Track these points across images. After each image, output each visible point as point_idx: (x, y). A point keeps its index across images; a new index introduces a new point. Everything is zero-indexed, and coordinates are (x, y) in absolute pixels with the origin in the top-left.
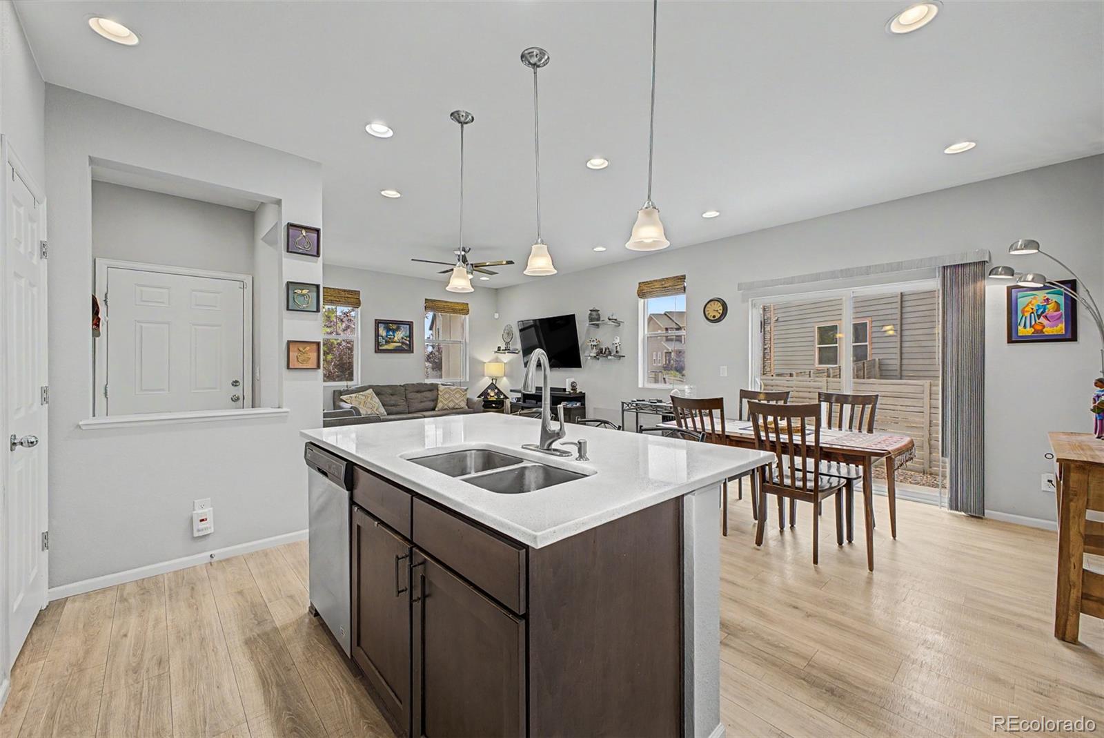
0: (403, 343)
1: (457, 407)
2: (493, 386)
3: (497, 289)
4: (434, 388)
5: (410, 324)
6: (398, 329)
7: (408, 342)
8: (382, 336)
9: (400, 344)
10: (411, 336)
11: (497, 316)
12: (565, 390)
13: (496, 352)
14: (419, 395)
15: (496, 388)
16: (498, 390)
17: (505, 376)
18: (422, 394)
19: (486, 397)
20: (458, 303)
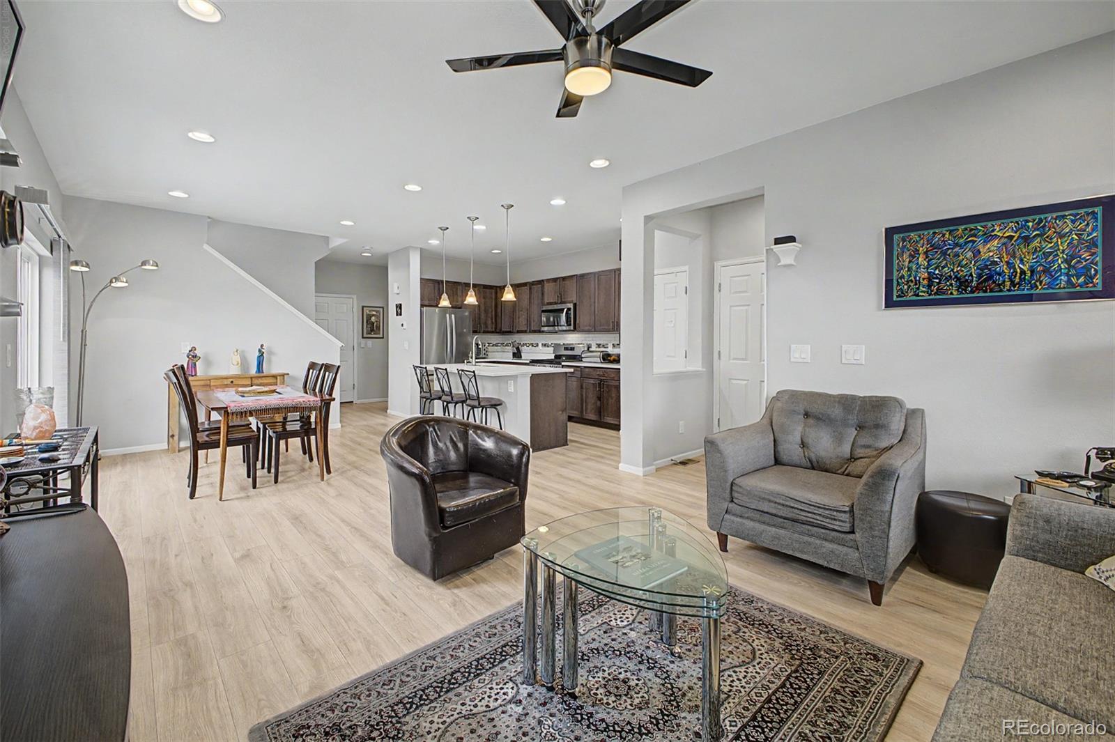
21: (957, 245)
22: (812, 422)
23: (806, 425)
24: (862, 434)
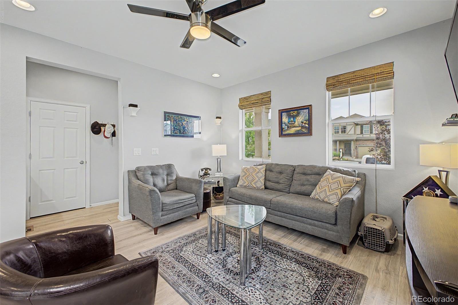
0: (302, 127)
4: (321, 172)
5: (309, 108)
6: (298, 115)
7: (307, 125)
8: (285, 123)
9: (300, 128)
10: (310, 120)
14: (304, 177)
18: (306, 177)
21: (179, 121)
22: (154, 176)
23: (153, 178)
24: (169, 176)
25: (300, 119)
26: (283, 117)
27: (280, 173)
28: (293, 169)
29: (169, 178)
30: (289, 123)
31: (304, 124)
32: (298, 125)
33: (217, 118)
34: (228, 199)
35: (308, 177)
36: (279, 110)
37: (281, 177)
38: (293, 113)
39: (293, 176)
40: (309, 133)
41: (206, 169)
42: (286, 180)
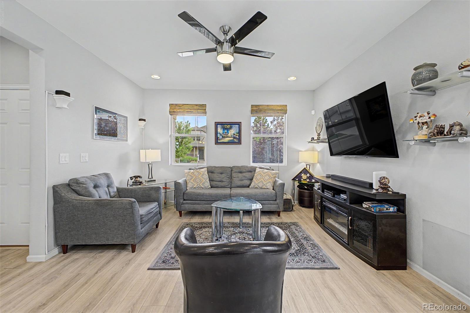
0: (234, 138)
1: (264, 187)
2: (305, 171)
3: (314, 91)
4: (252, 170)
5: (239, 124)
6: (231, 128)
7: (238, 137)
8: (220, 133)
9: (232, 138)
10: (240, 132)
11: (313, 112)
12: (371, 185)
13: (309, 142)
14: (240, 175)
15: (308, 172)
16: (310, 174)
17: (318, 162)
18: (242, 174)
19: (300, 181)
20: (278, 106)
22: (97, 189)
23: (97, 191)
24: (110, 188)
25: (233, 132)
26: (218, 129)
27: (221, 173)
28: (231, 170)
29: (111, 190)
30: (223, 133)
31: (235, 136)
32: (231, 136)
33: (140, 120)
34: (183, 202)
35: (244, 174)
36: (215, 122)
37: (223, 175)
38: (226, 126)
39: (231, 175)
40: (239, 142)
41: (136, 177)
42: (228, 178)
